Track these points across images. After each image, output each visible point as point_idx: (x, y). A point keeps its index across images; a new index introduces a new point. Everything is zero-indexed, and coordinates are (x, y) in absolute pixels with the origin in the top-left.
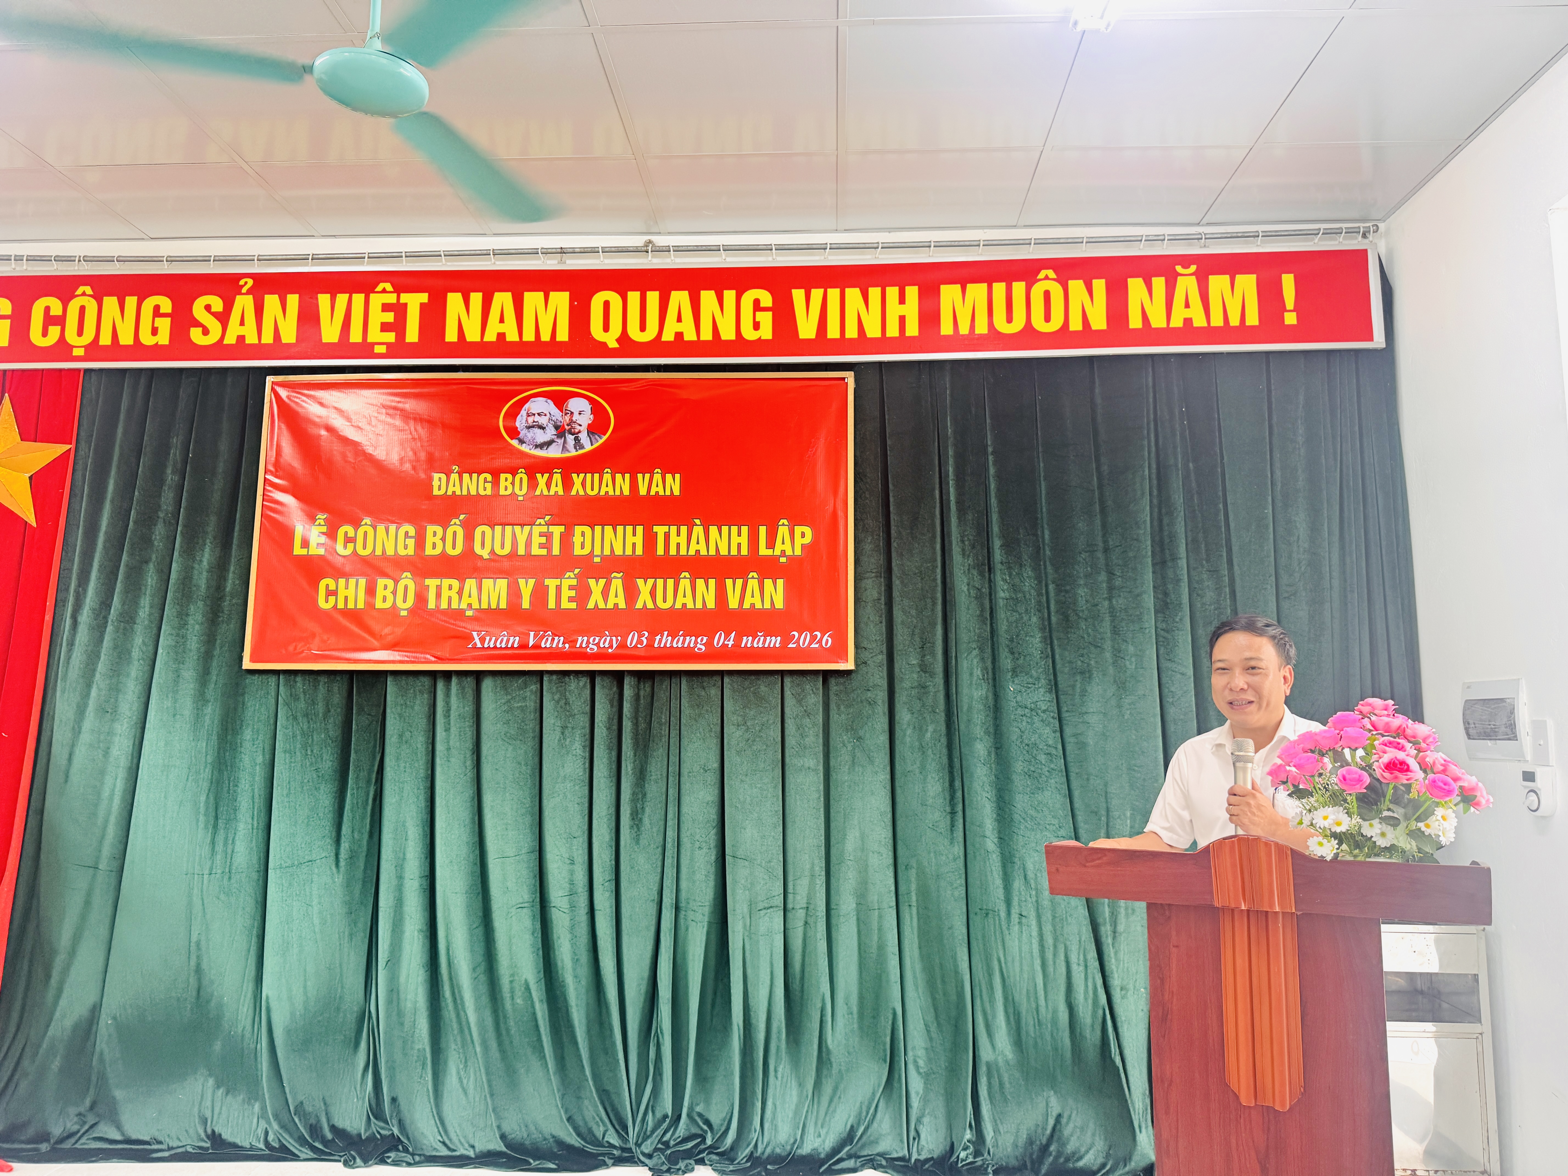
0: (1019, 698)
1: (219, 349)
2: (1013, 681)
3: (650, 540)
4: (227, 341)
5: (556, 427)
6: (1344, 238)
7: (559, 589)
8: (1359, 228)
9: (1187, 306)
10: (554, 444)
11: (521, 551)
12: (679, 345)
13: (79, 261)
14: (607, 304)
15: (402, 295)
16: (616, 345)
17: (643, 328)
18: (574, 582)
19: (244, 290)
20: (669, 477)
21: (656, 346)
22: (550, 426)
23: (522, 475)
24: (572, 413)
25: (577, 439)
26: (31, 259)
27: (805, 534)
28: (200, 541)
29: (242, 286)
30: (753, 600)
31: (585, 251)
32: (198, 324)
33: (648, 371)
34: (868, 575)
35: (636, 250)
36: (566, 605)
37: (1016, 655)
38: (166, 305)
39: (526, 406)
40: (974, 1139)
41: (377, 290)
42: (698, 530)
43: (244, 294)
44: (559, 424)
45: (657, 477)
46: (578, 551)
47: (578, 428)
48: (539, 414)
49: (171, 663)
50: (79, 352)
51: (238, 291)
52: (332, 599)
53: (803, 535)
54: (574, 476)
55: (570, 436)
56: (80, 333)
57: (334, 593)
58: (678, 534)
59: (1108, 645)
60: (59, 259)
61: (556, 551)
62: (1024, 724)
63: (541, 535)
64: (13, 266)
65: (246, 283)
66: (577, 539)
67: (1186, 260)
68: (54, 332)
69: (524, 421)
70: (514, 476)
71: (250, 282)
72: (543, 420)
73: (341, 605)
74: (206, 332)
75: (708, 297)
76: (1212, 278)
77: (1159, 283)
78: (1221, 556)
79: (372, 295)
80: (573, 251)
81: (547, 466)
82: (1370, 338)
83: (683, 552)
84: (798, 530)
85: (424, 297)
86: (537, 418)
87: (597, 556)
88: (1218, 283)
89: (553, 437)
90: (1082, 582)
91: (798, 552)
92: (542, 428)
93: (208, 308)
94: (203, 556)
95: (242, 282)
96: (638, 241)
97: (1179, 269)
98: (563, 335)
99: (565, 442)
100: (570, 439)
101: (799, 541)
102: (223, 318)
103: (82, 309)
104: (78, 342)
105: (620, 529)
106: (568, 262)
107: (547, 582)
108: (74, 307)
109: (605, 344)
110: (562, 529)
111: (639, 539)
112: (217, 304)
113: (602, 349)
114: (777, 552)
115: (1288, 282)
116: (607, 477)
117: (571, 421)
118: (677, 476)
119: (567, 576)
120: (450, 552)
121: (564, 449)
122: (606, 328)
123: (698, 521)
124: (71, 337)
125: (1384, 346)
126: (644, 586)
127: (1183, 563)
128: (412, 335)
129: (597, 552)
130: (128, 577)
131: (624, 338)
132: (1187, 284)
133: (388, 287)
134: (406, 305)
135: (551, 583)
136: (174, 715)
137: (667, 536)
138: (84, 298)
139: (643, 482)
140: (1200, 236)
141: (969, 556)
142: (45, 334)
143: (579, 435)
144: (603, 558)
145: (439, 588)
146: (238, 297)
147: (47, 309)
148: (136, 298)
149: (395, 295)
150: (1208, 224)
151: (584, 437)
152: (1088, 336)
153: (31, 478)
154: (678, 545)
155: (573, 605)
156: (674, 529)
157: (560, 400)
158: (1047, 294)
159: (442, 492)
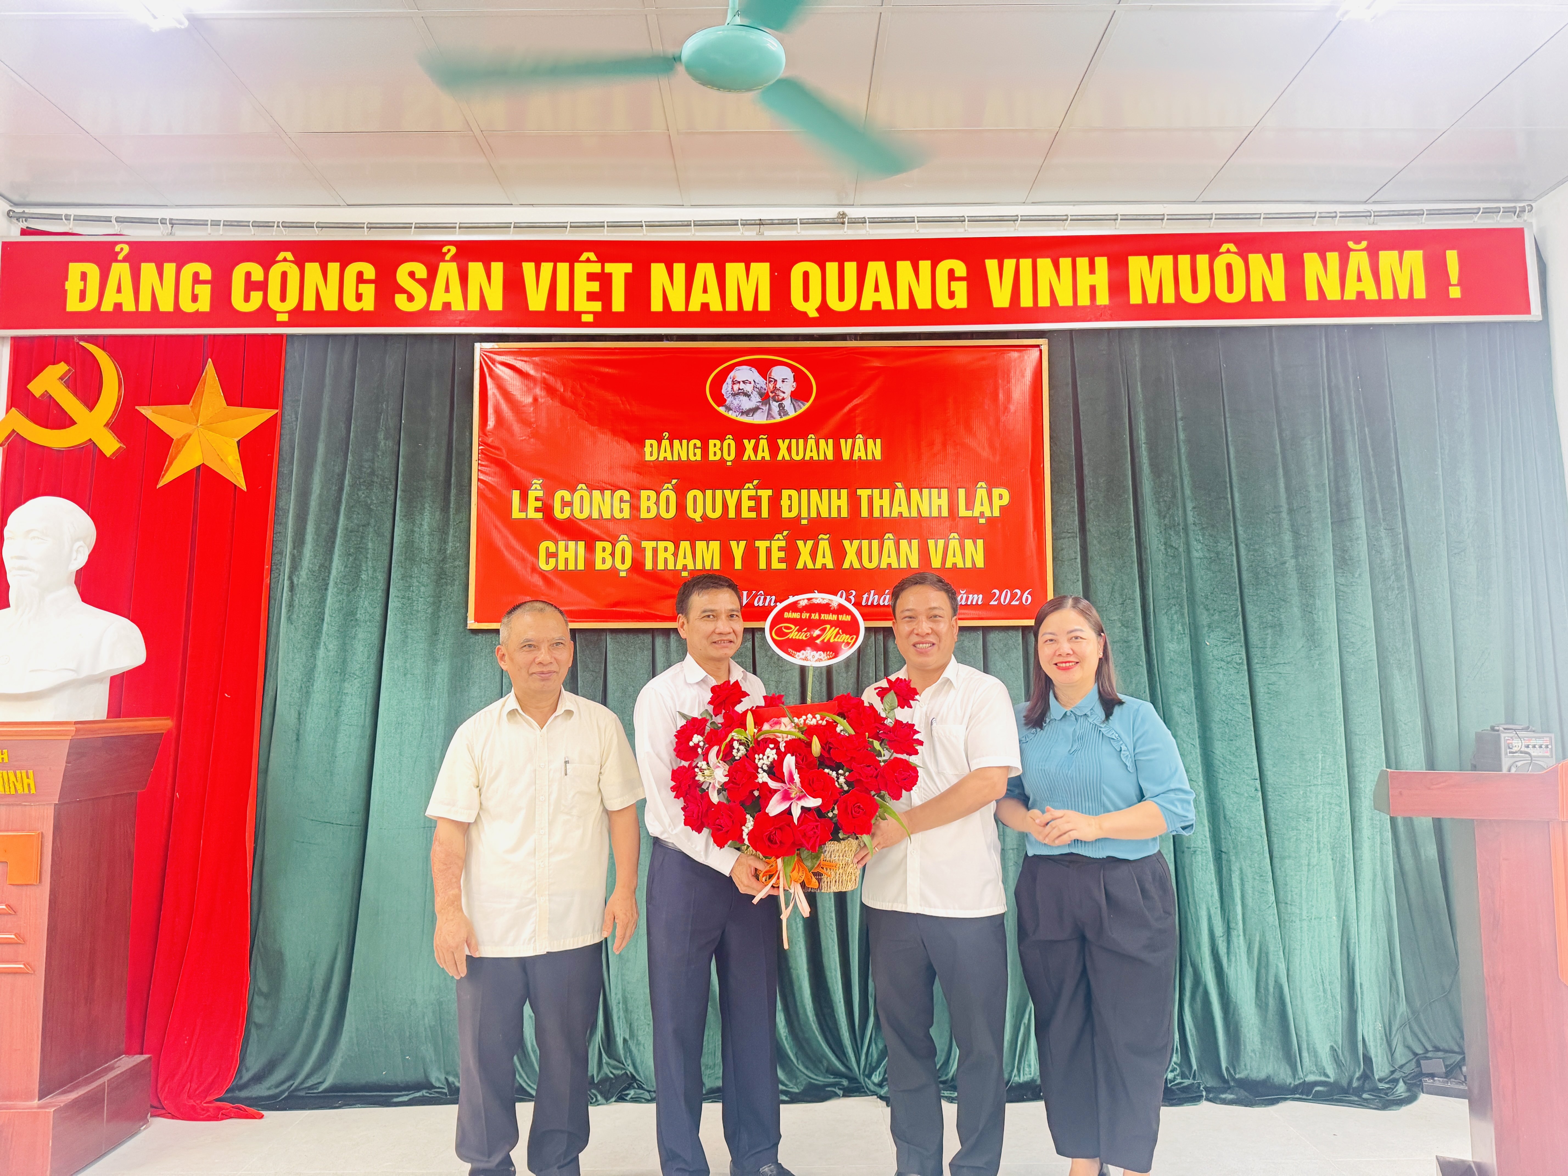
0: (1215, 652)
1: (424, 316)
2: (1209, 636)
3: (854, 502)
4: (433, 308)
5: (761, 395)
6: (1502, 217)
7: (769, 551)
8: (1515, 207)
9: (1359, 279)
10: (760, 411)
11: (732, 514)
12: (877, 315)
13: (278, 226)
14: (806, 275)
15: (607, 265)
16: (816, 315)
17: (842, 297)
18: (783, 544)
19: (448, 257)
20: (870, 442)
21: (855, 316)
22: (755, 393)
23: (730, 441)
24: (776, 381)
25: (780, 406)
26: (229, 224)
27: (1002, 496)
28: (419, 506)
29: (445, 254)
30: (955, 560)
31: (783, 223)
32: (402, 291)
33: (846, 340)
34: (1064, 535)
35: (832, 222)
36: (776, 565)
37: (1212, 612)
38: (370, 272)
39: (732, 374)
40: (1179, 1062)
41: (581, 259)
42: (900, 493)
43: (447, 261)
44: (763, 391)
45: (859, 441)
46: (785, 514)
47: (782, 395)
48: (744, 382)
49: (399, 625)
50: (283, 318)
51: (442, 257)
52: (552, 561)
53: (1001, 497)
54: (780, 441)
55: (774, 403)
56: (283, 298)
57: (555, 555)
58: (881, 497)
59: (1295, 600)
60: (257, 225)
61: (765, 514)
62: (1221, 676)
63: (750, 498)
64: (209, 231)
65: (449, 250)
66: (785, 503)
67: (1357, 236)
68: (257, 297)
69: (730, 389)
70: (722, 441)
71: (453, 250)
72: (748, 388)
73: (561, 567)
74: (411, 298)
75: (904, 267)
76: (1381, 253)
77: (1333, 258)
78: (1397, 515)
79: (577, 265)
80: (772, 223)
81: (754, 431)
82: (1528, 311)
83: (886, 514)
84: (996, 492)
85: (628, 267)
86: (742, 386)
87: (804, 519)
88: (1388, 258)
89: (758, 404)
90: (1270, 541)
91: (997, 513)
92: (746, 395)
93: (412, 275)
94: (423, 520)
95: (445, 250)
96: (831, 213)
97: (1351, 244)
98: (765, 305)
99: (770, 409)
100: (775, 405)
101: (997, 503)
102: (428, 284)
103: (284, 275)
104: (282, 309)
105: (825, 492)
106: (766, 233)
107: (758, 543)
108: (275, 272)
109: (805, 314)
110: (769, 492)
111: (844, 502)
112: (421, 271)
113: (802, 319)
114: (976, 514)
115: (1452, 258)
116: (811, 442)
117: (775, 387)
118: (878, 441)
119: (776, 538)
120: (664, 515)
121: (769, 415)
122: (806, 298)
123: (899, 485)
124: (274, 302)
125: (1541, 319)
126: (850, 547)
127: (1361, 522)
128: (618, 304)
129: (804, 514)
130: (347, 540)
131: (824, 307)
132: (1359, 259)
133: (592, 256)
134: (610, 275)
135: (762, 545)
136: (405, 675)
137: (870, 499)
138: (285, 264)
139: (846, 446)
140: (1369, 214)
141: (1165, 517)
142: (247, 299)
143: (783, 402)
144: (810, 520)
145: (655, 551)
146: (442, 265)
147: (248, 275)
148: (338, 264)
149: (599, 265)
150: (1375, 202)
151: (787, 403)
152: (1268, 307)
153: (238, 442)
154: (881, 507)
155: (783, 566)
156: (876, 492)
157: (764, 368)
158: (1229, 267)
159: (654, 458)
